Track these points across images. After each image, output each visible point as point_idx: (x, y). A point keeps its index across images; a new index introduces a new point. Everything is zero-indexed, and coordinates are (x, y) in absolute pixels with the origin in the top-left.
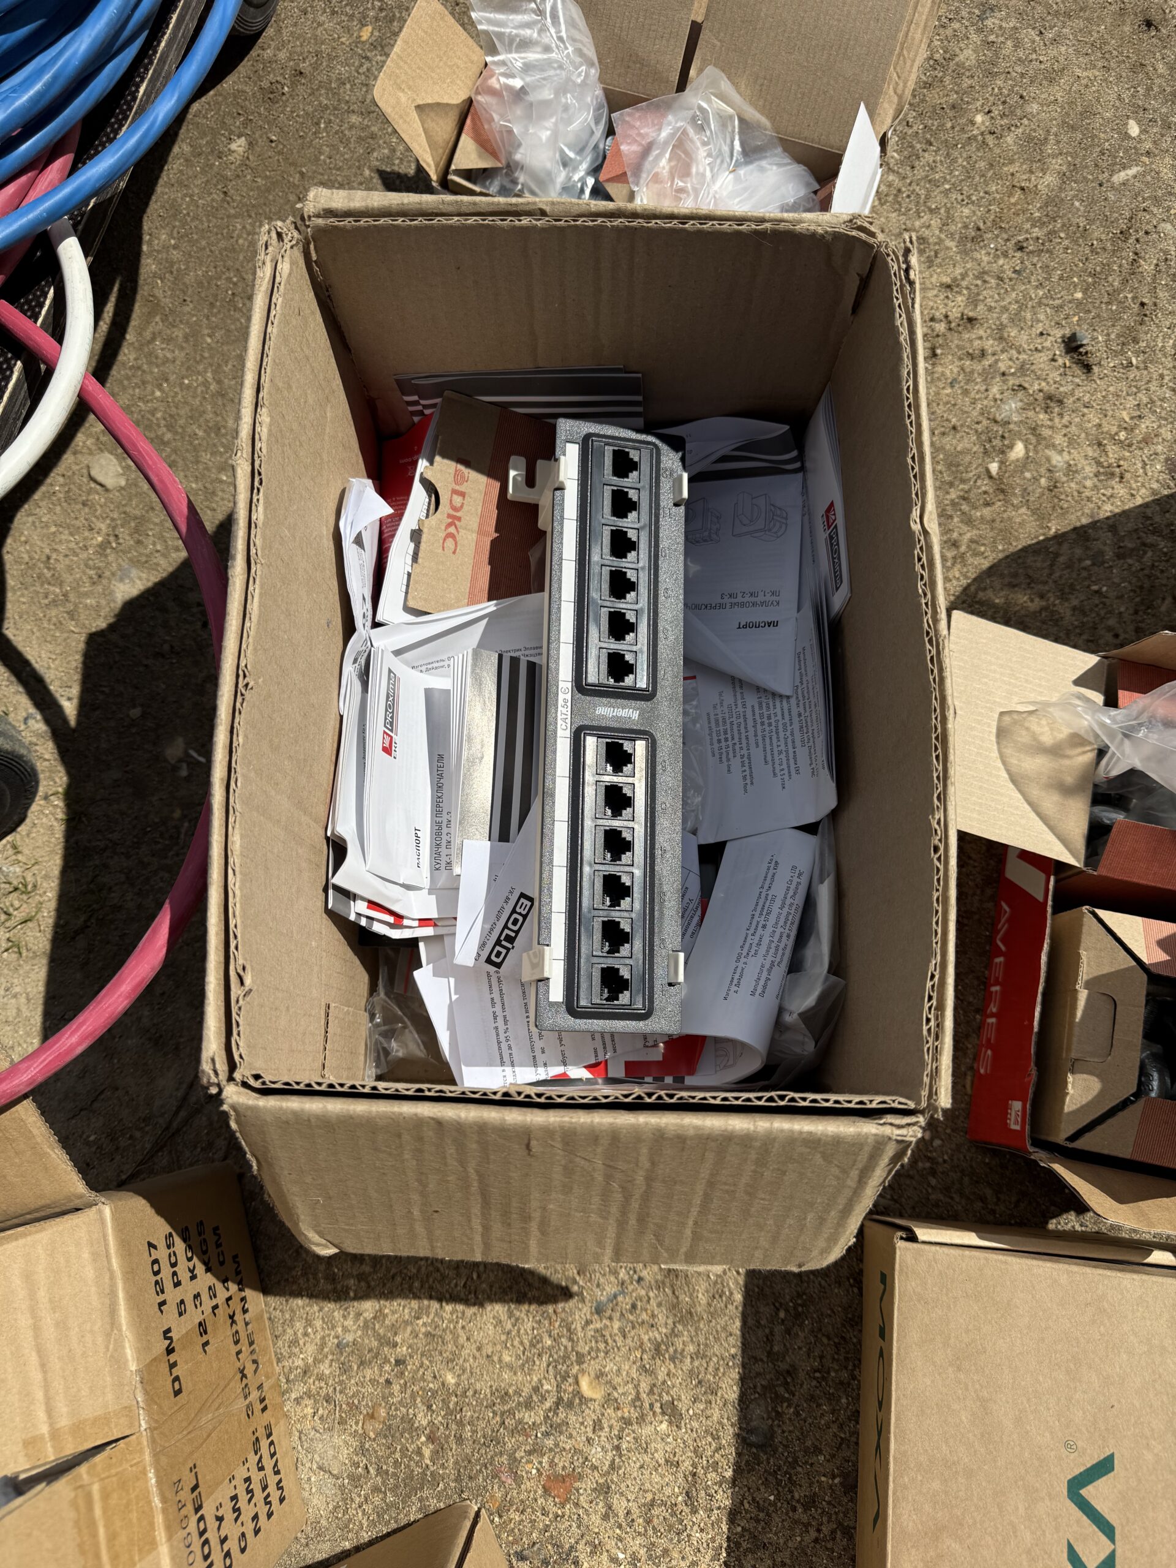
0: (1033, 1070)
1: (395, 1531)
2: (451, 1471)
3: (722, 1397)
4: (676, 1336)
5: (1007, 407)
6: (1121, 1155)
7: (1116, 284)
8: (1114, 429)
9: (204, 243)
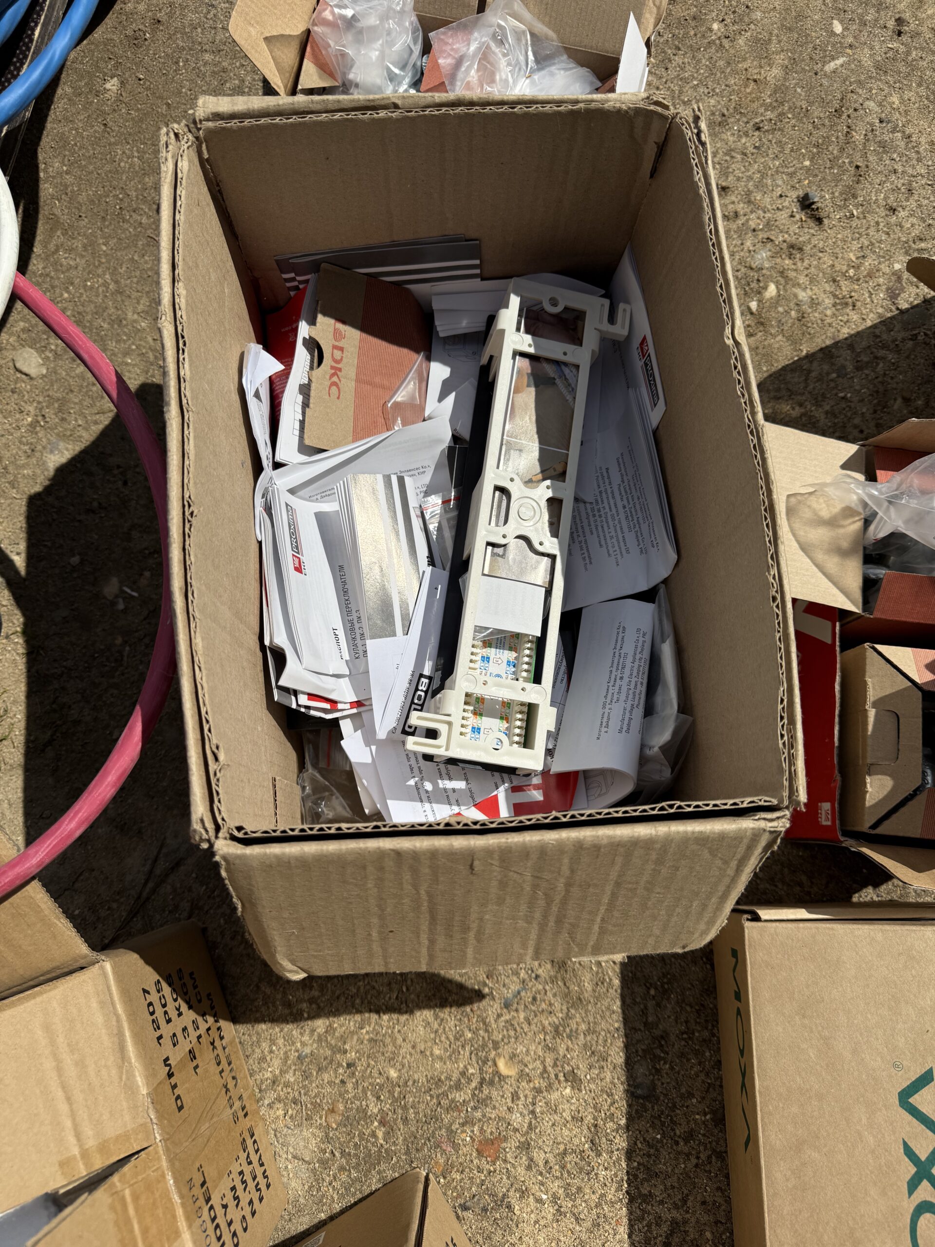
0: (838, 777)
1: (361, 1200)
2: (401, 1147)
3: (612, 1062)
4: (571, 1018)
5: (759, 257)
6: (913, 836)
7: (835, 152)
8: (845, 268)
9: (91, 167)
